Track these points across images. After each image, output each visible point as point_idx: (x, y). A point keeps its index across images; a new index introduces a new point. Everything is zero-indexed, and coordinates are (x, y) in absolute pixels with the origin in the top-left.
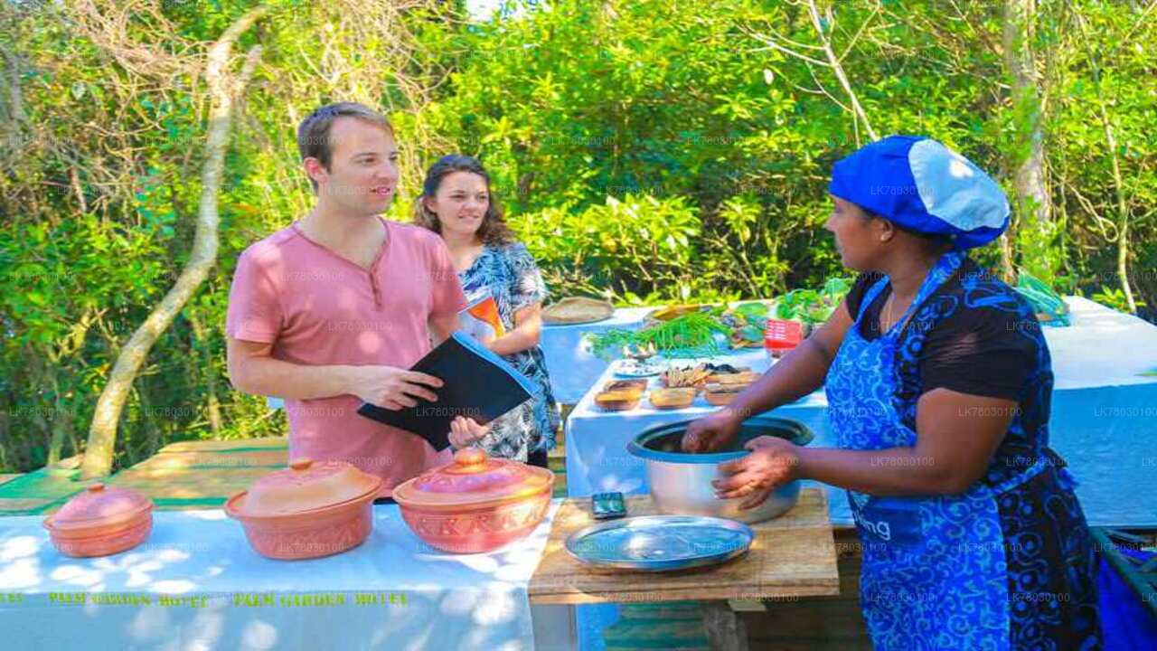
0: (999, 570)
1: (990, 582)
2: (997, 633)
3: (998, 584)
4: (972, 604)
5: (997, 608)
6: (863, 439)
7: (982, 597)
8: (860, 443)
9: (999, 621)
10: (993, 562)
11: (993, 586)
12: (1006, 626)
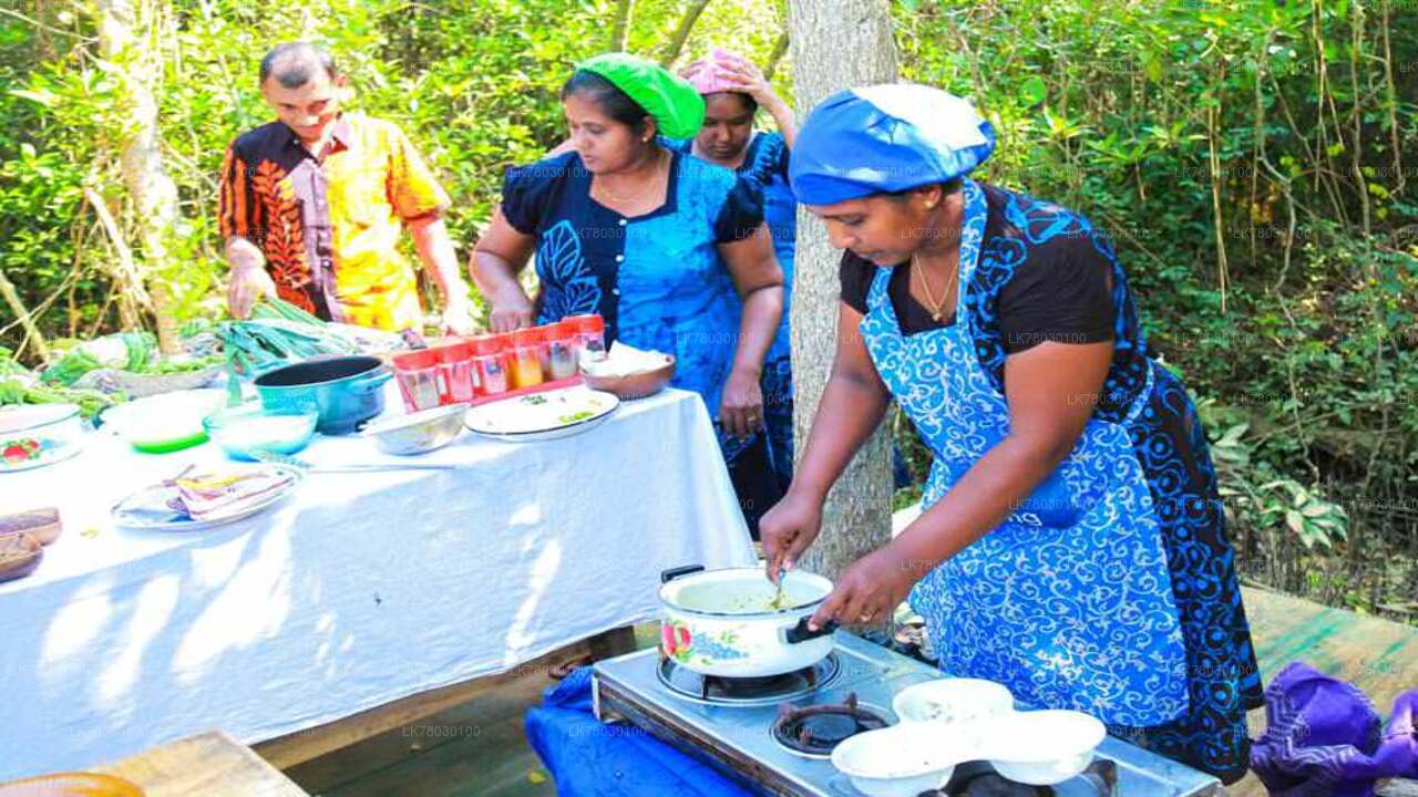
0: (1145, 505)
1: (1139, 519)
2: (1154, 570)
3: (1146, 520)
4: (1123, 547)
5: (1149, 544)
6: (979, 441)
7: (1133, 537)
8: (975, 447)
9: (1155, 555)
10: (1137, 499)
11: (1142, 523)
12: (1163, 559)
